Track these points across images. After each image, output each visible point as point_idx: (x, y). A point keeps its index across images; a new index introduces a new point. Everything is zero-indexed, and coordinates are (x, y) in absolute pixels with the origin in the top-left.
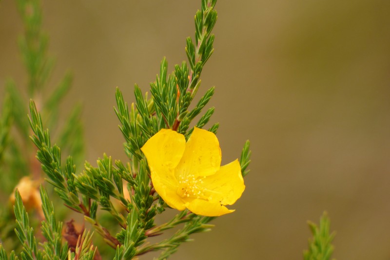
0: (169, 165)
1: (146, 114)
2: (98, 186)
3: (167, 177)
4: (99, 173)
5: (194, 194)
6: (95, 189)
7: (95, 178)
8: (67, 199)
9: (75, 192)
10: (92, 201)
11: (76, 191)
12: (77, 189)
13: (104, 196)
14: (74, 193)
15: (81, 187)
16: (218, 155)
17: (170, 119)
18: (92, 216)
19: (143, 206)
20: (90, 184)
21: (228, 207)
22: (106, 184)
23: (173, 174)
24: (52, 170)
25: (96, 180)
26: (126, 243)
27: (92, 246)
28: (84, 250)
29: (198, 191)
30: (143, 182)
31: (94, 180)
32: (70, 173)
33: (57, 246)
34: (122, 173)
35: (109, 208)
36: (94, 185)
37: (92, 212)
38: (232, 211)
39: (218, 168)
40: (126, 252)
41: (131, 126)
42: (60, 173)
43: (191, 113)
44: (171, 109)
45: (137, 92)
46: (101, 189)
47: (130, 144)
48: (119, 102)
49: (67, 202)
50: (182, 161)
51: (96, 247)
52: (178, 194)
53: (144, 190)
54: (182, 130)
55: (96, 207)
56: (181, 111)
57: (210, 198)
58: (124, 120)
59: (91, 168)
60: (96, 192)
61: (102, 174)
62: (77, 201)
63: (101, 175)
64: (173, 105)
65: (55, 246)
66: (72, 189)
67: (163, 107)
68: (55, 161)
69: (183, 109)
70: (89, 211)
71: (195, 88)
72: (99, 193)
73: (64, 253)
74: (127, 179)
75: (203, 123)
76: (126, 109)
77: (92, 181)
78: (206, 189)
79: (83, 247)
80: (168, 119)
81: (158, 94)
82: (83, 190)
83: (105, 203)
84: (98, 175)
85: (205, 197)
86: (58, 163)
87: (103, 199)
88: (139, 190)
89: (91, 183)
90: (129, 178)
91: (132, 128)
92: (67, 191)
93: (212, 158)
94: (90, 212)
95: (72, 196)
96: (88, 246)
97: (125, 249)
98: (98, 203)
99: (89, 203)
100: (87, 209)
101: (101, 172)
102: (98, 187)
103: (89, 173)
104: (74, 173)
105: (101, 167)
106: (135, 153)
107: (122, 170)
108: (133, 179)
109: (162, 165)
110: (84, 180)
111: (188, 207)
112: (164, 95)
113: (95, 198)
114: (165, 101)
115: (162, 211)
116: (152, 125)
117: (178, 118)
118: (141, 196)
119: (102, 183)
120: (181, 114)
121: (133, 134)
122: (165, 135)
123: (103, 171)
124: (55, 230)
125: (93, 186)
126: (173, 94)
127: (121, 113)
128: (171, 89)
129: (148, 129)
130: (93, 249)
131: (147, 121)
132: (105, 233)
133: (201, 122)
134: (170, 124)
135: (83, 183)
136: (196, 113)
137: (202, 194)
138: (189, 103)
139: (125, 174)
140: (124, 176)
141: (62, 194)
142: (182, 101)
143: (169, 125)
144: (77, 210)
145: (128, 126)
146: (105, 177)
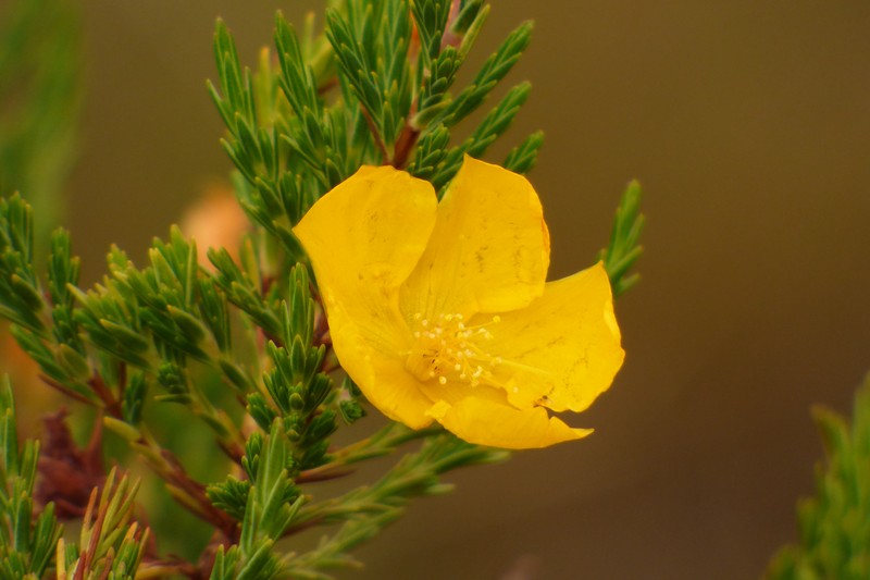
0: (384, 276)
1: (311, 107)
2: (151, 327)
3: (376, 315)
4: (155, 287)
5: (463, 376)
6: (142, 338)
7: (142, 304)
8: (49, 361)
9: (77, 345)
10: (133, 372)
11: (79, 340)
12: (84, 336)
13: (169, 358)
14: (74, 346)
15: (96, 328)
16: (537, 245)
17: (387, 122)
18: (130, 417)
19: (298, 405)
20: (126, 322)
21: (570, 418)
22: (175, 326)
23: (394, 303)
24: (5, 272)
25: (145, 309)
26: (246, 539)
27: (134, 526)
28: (106, 536)
29: (474, 363)
30: (298, 336)
31: (139, 310)
32: (61, 283)
33: (21, 519)
34: (229, 286)
35: (186, 395)
36: (138, 324)
37: (129, 404)
38: (581, 433)
39: (540, 287)
40: (245, 569)
41: (262, 144)
42: (31, 286)
43: (455, 105)
44: (389, 89)
45: (284, 39)
46: (162, 338)
47: (257, 196)
48: (223, 67)
49: (47, 368)
50: (425, 264)
51: (147, 530)
52: (407, 371)
53: (301, 360)
54: (427, 164)
55: (141, 392)
56: (424, 103)
57: (511, 387)
58: (241, 124)
59: (130, 273)
60: (144, 347)
61: (165, 295)
62: (82, 368)
63: (160, 296)
64: (399, 73)
65: (13, 520)
66: (68, 334)
67: (365, 84)
68: (16, 246)
69: (431, 97)
70: (121, 399)
71: (471, 30)
72: (152, 350)
73: (41, 539)
74: (244, 305)
75: (491, 133)
76: (248, 88)
77: (131, 310)
78: (499, 360)
79: (105, 530)
80: (382, 123)
81: (348, 44)
82: (103, 339)
83: (172, 381)
84: (151, 294)
85: (498, 384)
86: (22, 252)
87: (166, 372)
88: (287, 361)
89: (129, 318)
90: (253, 302)
91: (265, 148)
92: (53, 338)
93: (518, 253)
94: (124, 403)
95: (68, 356)
96: (122, 526)
97: (244, 557)
98: (152, 382)
99: (121, 375)
100: (115, 392)
101: (164, 288)
102: (151, 330)
103: (121, 287)
104: (76, 285)
105: (161, 270)
106: (272, 226)
107: (228, 277)
108: (263, 306)
109: (361, 278)
110: (107, 310)
111: (440, 421)
112: (370, 37)
113: (140, 363)
114: (373, 66)
115: (356, 418)
116: (328, 142)
117: (414, 121)
118: (290, 377)
119: (163, 319)
120: (423, 112)
121: (269, 165)
122: (370, 184)
123: (170, 285)
124: (14, 467)
125: (135, 329)
126: (397, 39)
127: (232, 100)
128: (391, 21)
129: (318, 153)
130: (138, 537)
131: (314, 129)
132: (168, 467)
133: (488, 129)
134: (387, 139)
135: (102, 321)
136: (472, 104)
137: (489, 374)
138: (451, 81)
139: (240, 292)
140: (236, 296)
141: (35, 344)
142: (427, 73)
143: (383, 140)
144: (82, 396)
145: (253, 145)
146: (173, 303)
